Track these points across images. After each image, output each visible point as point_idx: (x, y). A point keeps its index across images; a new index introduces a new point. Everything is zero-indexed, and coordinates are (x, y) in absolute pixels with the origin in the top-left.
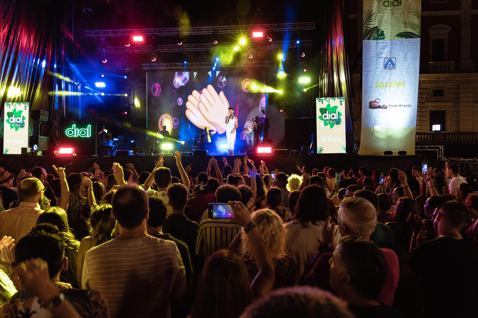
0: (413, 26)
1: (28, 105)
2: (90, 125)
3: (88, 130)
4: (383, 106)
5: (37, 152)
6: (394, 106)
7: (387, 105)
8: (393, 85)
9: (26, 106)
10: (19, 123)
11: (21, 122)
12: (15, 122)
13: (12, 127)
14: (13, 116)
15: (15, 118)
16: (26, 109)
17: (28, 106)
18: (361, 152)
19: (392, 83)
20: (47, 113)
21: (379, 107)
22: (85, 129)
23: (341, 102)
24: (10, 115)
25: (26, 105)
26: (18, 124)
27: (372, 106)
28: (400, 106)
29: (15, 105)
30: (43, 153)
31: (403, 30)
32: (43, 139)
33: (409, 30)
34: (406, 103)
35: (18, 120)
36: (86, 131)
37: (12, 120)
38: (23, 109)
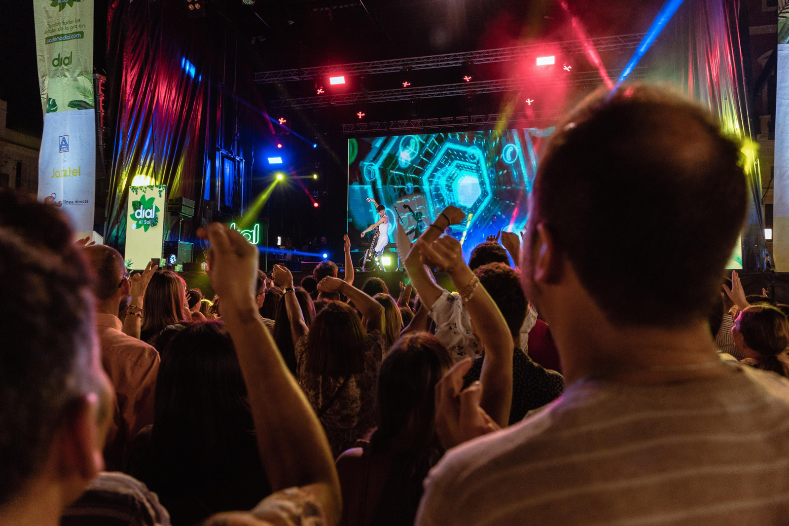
1: (163, 190)
2: (258, 225)
3: (254, 232)
5: (174, 265)
9: (161, 191)
10: (150, 219)
11: (153, 217)
12: (143, 217)
13: (138, 226)
14: (142, 207)
15: (144, 210)
16: (160, 196)
17: (165, 190)
20: (192, 203)
22: (251, 230)
24: (136, 205)
25: (161, 189)
26: (148, 220)
29: (145, 190)
30: (184, 268)
32: (185, 246)
35: (148, 214)
36: (252, 234)
37: (139, 214)
38: (156, 196)
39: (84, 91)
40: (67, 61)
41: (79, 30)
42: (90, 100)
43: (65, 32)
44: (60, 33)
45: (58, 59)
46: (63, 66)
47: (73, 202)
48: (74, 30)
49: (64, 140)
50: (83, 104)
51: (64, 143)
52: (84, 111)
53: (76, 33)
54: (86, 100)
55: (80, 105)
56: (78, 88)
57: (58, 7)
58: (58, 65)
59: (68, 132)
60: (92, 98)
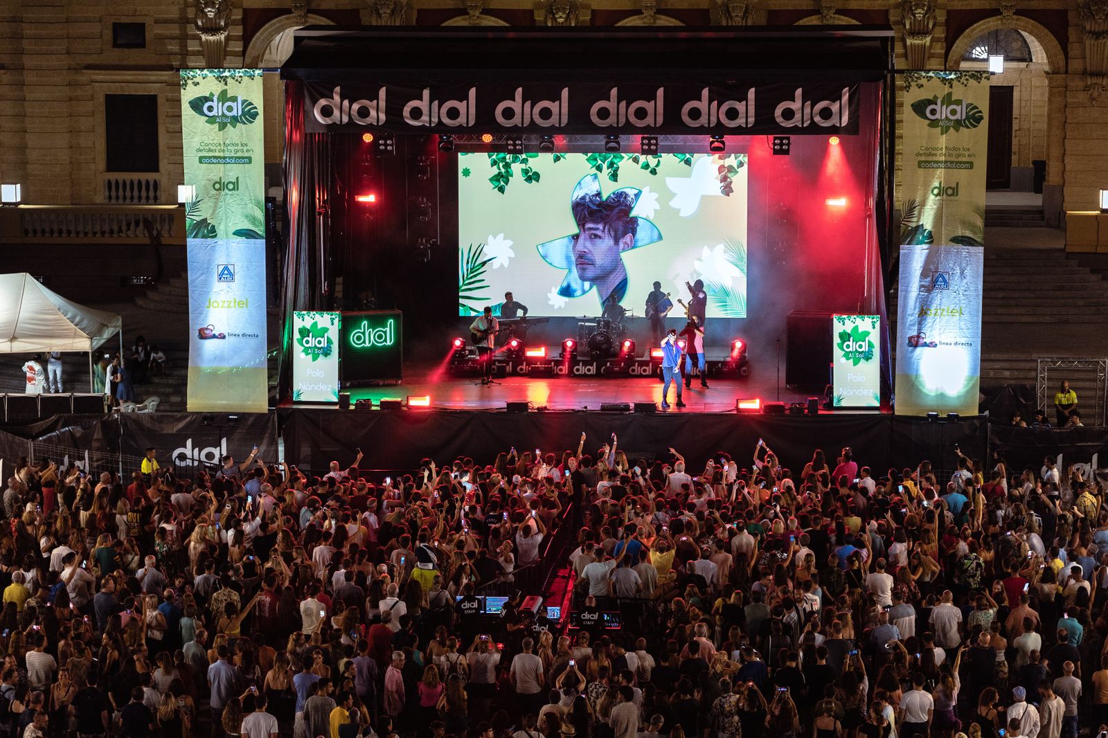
0: (972, 227)
1: (336, 317)
2: (392, 321)
3: (388, 330)
4: (931, 343)
6: (947, 344)
7: (937, 342)
8: (945, 313)
9: (334, 318)
10: (321, 347)
11: (325, 346)
12: (313, 345)
13: (308, 354)
14: (311, 334)
15: (314, 338)
16: (333, 325)
18: (899, 410)
19: (943, 310)
21: (925, 345)
22: (384, 328)
23: (873, 323)
24: (303, 332)
25: (334, 316)
26: (318, 348)
27: (915, 342)
28: (956, 344)
29: (313, 317)
31: (960, 232)
33: (968, 234)
34: (964, 340)
36: (385, 332)
37: (307, 342)
38: (328, 325)
39: (253, 220)
40: (231, 186)
41: (246, 155)
42: (261, 230)
43: (227, 154)
44: (221, 154)
45: (220, 183)
46: (226, 191)
47: (239, 335)
48: (239, 154)
49: (226, 268)
50: (252, 234)
51: (226, 272)
52: (253, 240)
53: (243, 158)
54: (256, 230)
55: (250, 235)
56: (247, 217)
57: (216, 126)
58: (220, 189)
59: (233, 261)
60: (263, 228)
